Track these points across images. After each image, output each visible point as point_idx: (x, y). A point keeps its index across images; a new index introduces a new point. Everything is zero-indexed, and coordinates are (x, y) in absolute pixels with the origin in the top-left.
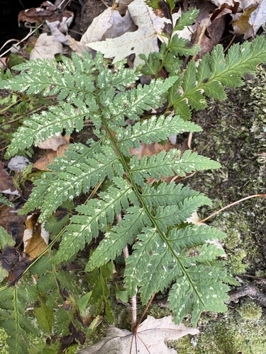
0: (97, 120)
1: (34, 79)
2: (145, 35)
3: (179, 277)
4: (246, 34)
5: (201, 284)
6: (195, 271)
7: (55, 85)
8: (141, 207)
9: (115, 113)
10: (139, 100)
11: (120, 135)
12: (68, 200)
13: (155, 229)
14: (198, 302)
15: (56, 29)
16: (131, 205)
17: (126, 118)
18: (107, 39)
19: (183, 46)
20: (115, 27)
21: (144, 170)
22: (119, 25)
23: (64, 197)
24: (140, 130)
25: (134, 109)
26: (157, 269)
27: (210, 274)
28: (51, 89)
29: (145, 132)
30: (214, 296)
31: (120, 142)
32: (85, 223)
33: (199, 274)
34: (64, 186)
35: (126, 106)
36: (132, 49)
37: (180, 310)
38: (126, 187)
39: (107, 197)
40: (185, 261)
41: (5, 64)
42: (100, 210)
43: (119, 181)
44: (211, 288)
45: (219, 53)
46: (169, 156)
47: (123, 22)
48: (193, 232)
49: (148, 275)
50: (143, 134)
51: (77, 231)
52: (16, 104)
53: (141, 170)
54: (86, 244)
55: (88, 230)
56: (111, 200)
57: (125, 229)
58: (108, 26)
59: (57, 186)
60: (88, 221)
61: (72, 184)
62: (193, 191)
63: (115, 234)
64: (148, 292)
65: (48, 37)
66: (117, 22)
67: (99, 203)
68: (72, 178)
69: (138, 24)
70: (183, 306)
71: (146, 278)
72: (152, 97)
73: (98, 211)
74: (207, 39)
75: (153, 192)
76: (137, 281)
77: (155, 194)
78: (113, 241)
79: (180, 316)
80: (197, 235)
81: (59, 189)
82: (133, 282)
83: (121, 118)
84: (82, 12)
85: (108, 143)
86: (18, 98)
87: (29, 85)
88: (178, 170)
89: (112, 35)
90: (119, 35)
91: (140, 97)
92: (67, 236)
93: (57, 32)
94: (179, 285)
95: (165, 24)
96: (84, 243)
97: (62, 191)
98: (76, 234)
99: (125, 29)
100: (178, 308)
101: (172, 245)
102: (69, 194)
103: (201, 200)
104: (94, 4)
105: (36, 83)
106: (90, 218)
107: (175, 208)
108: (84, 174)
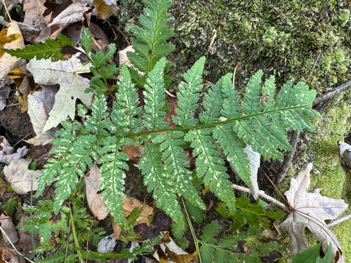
0: (126, 141)
1: (66, 178)
2: (69, 83)
3: (280, 116)
4: (114, 13)
5: (291, 102)
6: (280, 103)
7: (78, 164)
8: (215, 127)
9: (128, 123)
10: (127, 100)
11: (149, 125)
12: (192, 181)
13: (237, 122)
14: (303, 109)
15: (6, 156)
16: (211, 134)
17: (136, 117)
18: (50, 114)
19: (103, 55)
20: (46, 101)
21: (186, 115)
22: (46, 97)
23: (189, 184)
24: (151, 108)
25: (132, 107)
26: (268, 130)
27: (286, 92)
28: (80, 168)
29: (154, 104)
30: (303, 95)
31: (154, 127)
32: (213, 175)
33: (283, 100)
34: (180, 182)
35: (126, 113)
36: (72, 98)
37: (305, 124)
38: (195, 133)
39: (198, 150)
40: (270, 107)
41: (8, 217)
42: (207, 159)
43: (188, 137)
44: (296, 95)
45: (138, 31)
46: (183, 92)
47: (46, 93)
48: (250, 93)
49: (271, 139)
50: (154, 107)
51: (217, 183)
52: (72, 209)
53: (185, 118)
54: (229, 179)
55: (219, 174)
56: (201, 148)
57: (229, 145)
58: (41, 105)
59: (179, 188)
60: (212, 172)
61: (180, 175)
62: (218, 83)
63: (230, 154)
64: (283, 143)
65: (9, 166)
66: (43, 97)
67: (200, 158)
68: (175, 174)
69: (57, 83)
70: (303, 121)
71: (273, 141)
72: (130, 89)
73: (206, 161)
74: (100, 41)
75: (207, 114)
76: (273, 148)
77: (209, 112)
78: (236, 157)
79: (309, 126)
80: (254, 91)
81: (181, 187)
82: (273, 152)
83: (134, 120)
84: (6, 128)
85: (150, 137)
86: (67, 206)
87: (68, 184)
88: (197, 89)
89: (49, 107)
90: (52, 103)
91: (125, 99)
92: (218, 192)
93: (9, 157)
94: (286, 118)
95: (78, 58)
96: (228, 181)
97: (184, 184)
98: (218, 185)
99: (52, 95)
100: (303, 125)
101: (253, 113)
102: (187, 179)
103: (227, 80)
104: (6, 115)
105: (69, 178)
106: (210, 169)
107: (226, 101)
108: (174, 164)
